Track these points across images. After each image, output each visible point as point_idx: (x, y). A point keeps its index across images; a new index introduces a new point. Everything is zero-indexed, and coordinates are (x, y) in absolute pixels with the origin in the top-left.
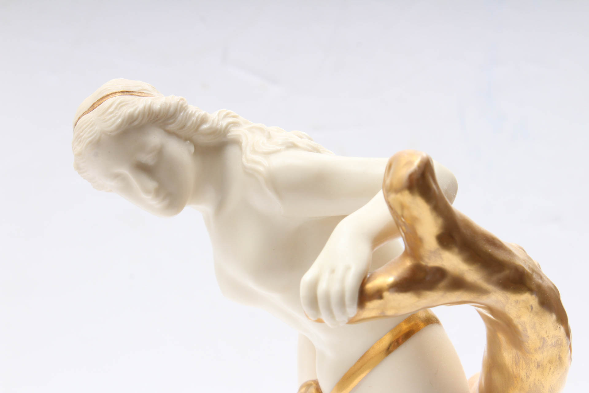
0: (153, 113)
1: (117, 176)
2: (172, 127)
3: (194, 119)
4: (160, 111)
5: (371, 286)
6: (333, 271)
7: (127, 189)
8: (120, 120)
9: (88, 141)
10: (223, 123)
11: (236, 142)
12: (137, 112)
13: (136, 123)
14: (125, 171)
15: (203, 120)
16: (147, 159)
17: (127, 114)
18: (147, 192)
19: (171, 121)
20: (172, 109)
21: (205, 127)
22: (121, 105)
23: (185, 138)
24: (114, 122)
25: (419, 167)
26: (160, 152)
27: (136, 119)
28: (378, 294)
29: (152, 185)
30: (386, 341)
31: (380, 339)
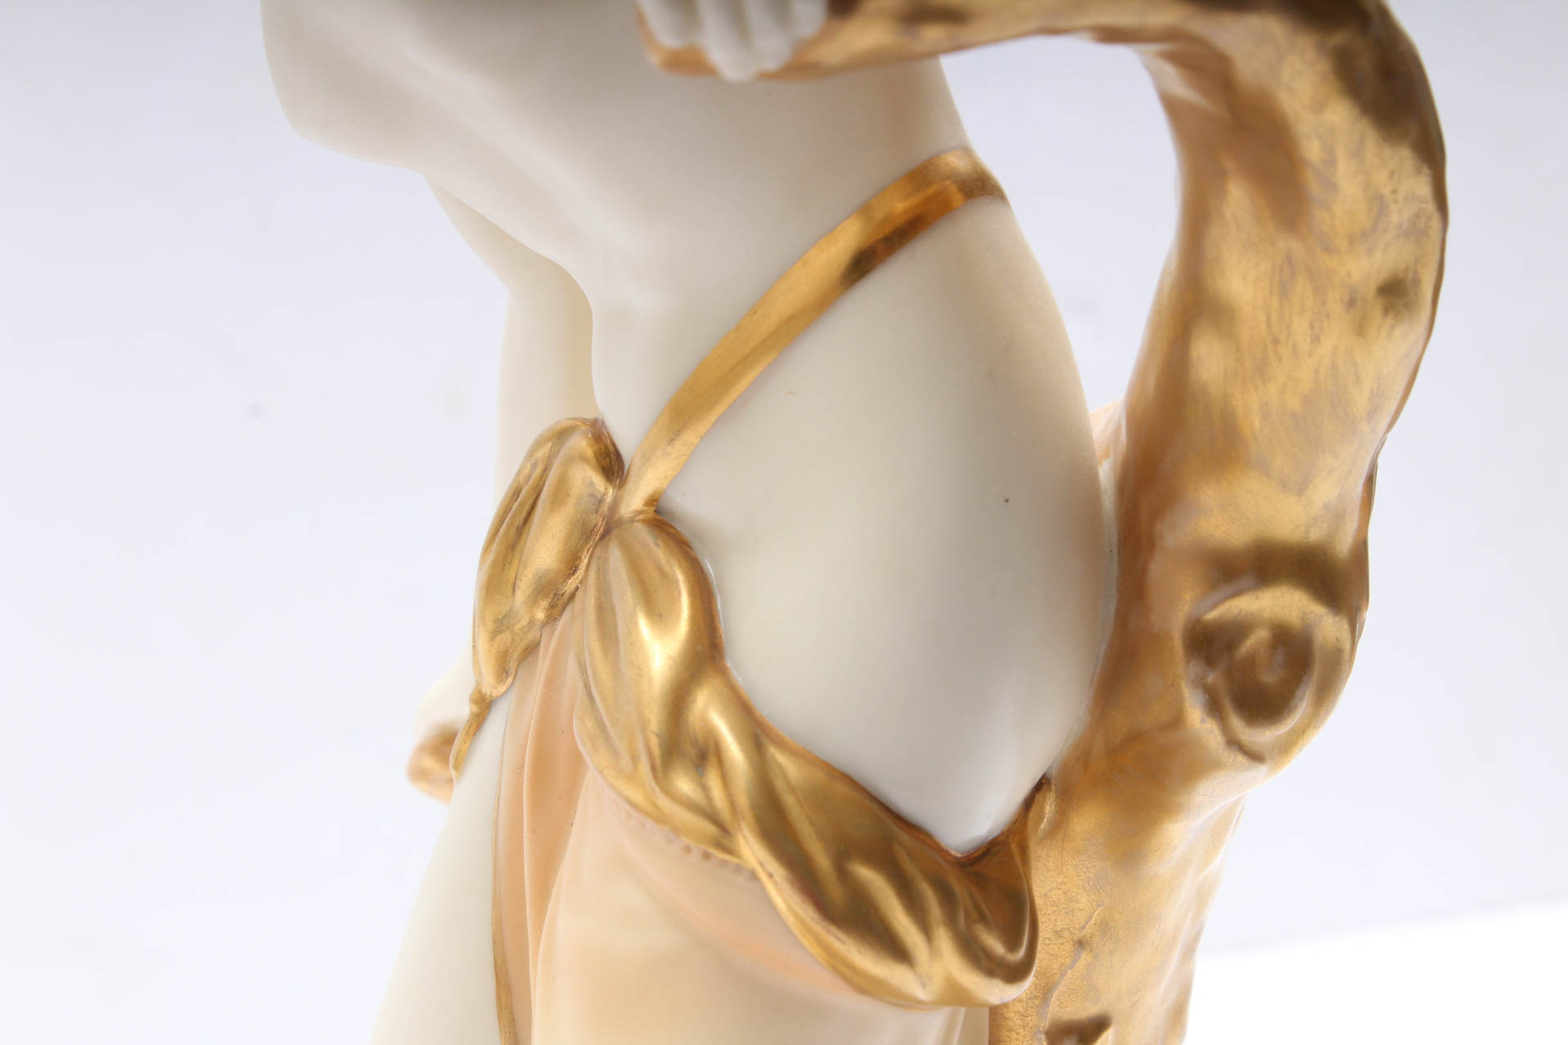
30: (848, 239)
31: (829, 232)
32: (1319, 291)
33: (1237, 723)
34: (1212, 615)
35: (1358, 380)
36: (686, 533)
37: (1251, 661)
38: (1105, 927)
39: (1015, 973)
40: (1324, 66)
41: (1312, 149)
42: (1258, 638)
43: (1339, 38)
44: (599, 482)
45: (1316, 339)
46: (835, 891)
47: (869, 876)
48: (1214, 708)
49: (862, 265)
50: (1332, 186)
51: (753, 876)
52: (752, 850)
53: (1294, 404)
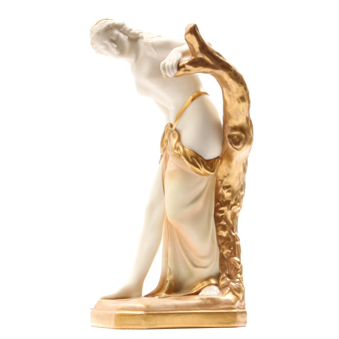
0: (115, 25)
1: (104, 44)
2: (121, 30)
3: (128, 29)
4: (118, 24)
5: (181, 64)
6: (170, 60)
7: (107, 48)
8: (105, 26)
9: (95, 33)
10: (137, 32)
11: (142, 38)
12: (110, 24)
13: (110, 27)
14: (107, 42)
15: (131, 30)
16: (114, 38)
17: (108, 24)
18: (114, 48)
19: (121, 28)
20: (121, 24)
21: (131, 32)
22: (106, 22)
23: (125, 34)
24: (103, 27)
25: (193, 26)
26: (118, 36)
27: (111, 25)
28: (184, 66)
29: (115, 46)
30: (191, 98)
31: (189, 98)
32: (234, 98)
33: (234, 145)
34: (230, 134)
35: (240, 108)
36: (178, 130)
37: (235, 139)
38: (228, 175)
39: (212, 171)
40: (228, 75)
41: (229, 83)
42: (236, 137)
43: (229, 72)
44: (171, 128)
45: (234, 103)
46: (191, 160)
47: (194, 159)
48: (231, 143)
49: (193, 100)
50: (232, 87)
51: (183, 159)
52: (183, 157)
53: (234, 111)
